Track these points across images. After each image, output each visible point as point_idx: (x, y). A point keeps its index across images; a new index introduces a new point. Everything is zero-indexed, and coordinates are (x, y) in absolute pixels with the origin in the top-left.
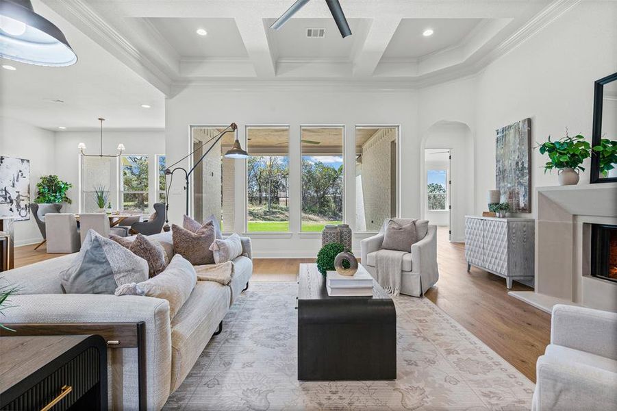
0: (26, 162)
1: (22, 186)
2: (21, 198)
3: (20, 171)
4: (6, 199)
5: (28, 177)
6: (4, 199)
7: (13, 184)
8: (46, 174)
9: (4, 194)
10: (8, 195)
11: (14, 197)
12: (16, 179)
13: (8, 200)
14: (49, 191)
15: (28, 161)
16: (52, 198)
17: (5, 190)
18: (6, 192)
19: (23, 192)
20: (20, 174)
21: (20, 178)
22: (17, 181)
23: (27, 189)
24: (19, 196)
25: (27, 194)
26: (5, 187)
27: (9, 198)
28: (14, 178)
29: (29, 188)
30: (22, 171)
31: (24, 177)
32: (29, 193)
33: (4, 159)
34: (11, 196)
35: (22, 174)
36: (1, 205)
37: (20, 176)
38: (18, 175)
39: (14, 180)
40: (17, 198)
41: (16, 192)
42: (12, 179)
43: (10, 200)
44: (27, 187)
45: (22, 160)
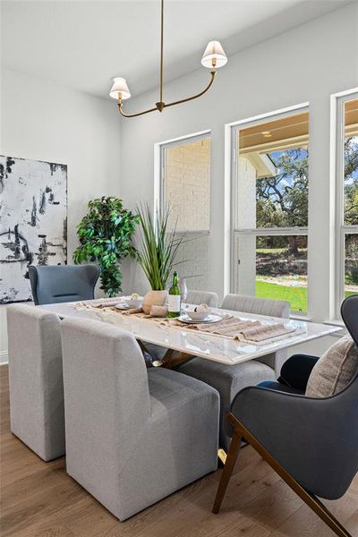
0: (59, 169)
1: (50, 223)
2: (50, 249)
3: (48, 190)
4: (17, 252)
5: (63, 203)
6: (12, 253)
7: (34, 219)
8: (98, 194)
9: (13, 239)
10: (22, 244)
11: (34, 248)
12: (38, 207)
13: (22, 255)
14: (96, 233)
15: (64, 167)
16: (97, 250)
17: (16, 232)
18: (18, 236)
19: (54, 236)
20: (47, 196)
21: (48, 205)
22: (42, 211)
23: (63, 230)
24: (44, 245)
25: (62, 241)
26: (16, 227)
27: (24, 249)
28: (35, 205)
29: (66, 228)
30: (51, 190)
31: (55, 203)
32: (65, 238)
33: (14, 162)
34: (29, 246)
35: (52, 196)
36: (6, 265)
37: (47, 201)
38: (44, 198)
39: (35, 210)
40: (40, 249)
41: (40, 236)
42: (31, 208)
43: (25, 253)
44: (63, 226)
45: (51, 164)
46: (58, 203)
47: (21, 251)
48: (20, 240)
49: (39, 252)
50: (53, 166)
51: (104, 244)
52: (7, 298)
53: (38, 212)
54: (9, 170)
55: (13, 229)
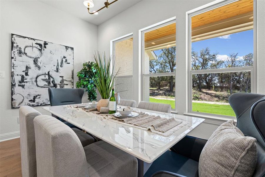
0: (70, 49)
1: (66, 72)
2: (65, 82)
3: (64, 57)
4: (49, 83)
5: (71, 63)
6: (47, 84)
7: (57, 69)
9: (47, 77)
10: (52, 80)
11: (58, 81)
12: (60, 64)
13: (52, 85)
15: (72, 49)
17: (49, 74)
18: (50, 76)
19: (67, 76)
20: (64, 60)
21: (65, 64)
22: (61, 66)
25: (71, 79)
26: (49, 72)
27: (52, 82)
28: (58, 63)
29: (73, 74)
30: (66, 58)
31: (67, 63)
32: (73, 78)
33: (47, 44)
34: (55, 81)
35: (66, 60)
36: (43, 88)
37: (64, 62)
38: (62, 61)
39: (58, 65)
40: (61, 82)
41: (60, 77)
42: (56, 65)
43: (53, 84)
44: (72, 73)
45: (66, 47)
46: (69, 63)
47: (51, 83)
48: (51, 78)
49: (60, 84)
50: (67, 48)
51: (88, 80)
52: (44, 103)
53: (59, 66)
54: (45, 47)
55: (47, 73)
